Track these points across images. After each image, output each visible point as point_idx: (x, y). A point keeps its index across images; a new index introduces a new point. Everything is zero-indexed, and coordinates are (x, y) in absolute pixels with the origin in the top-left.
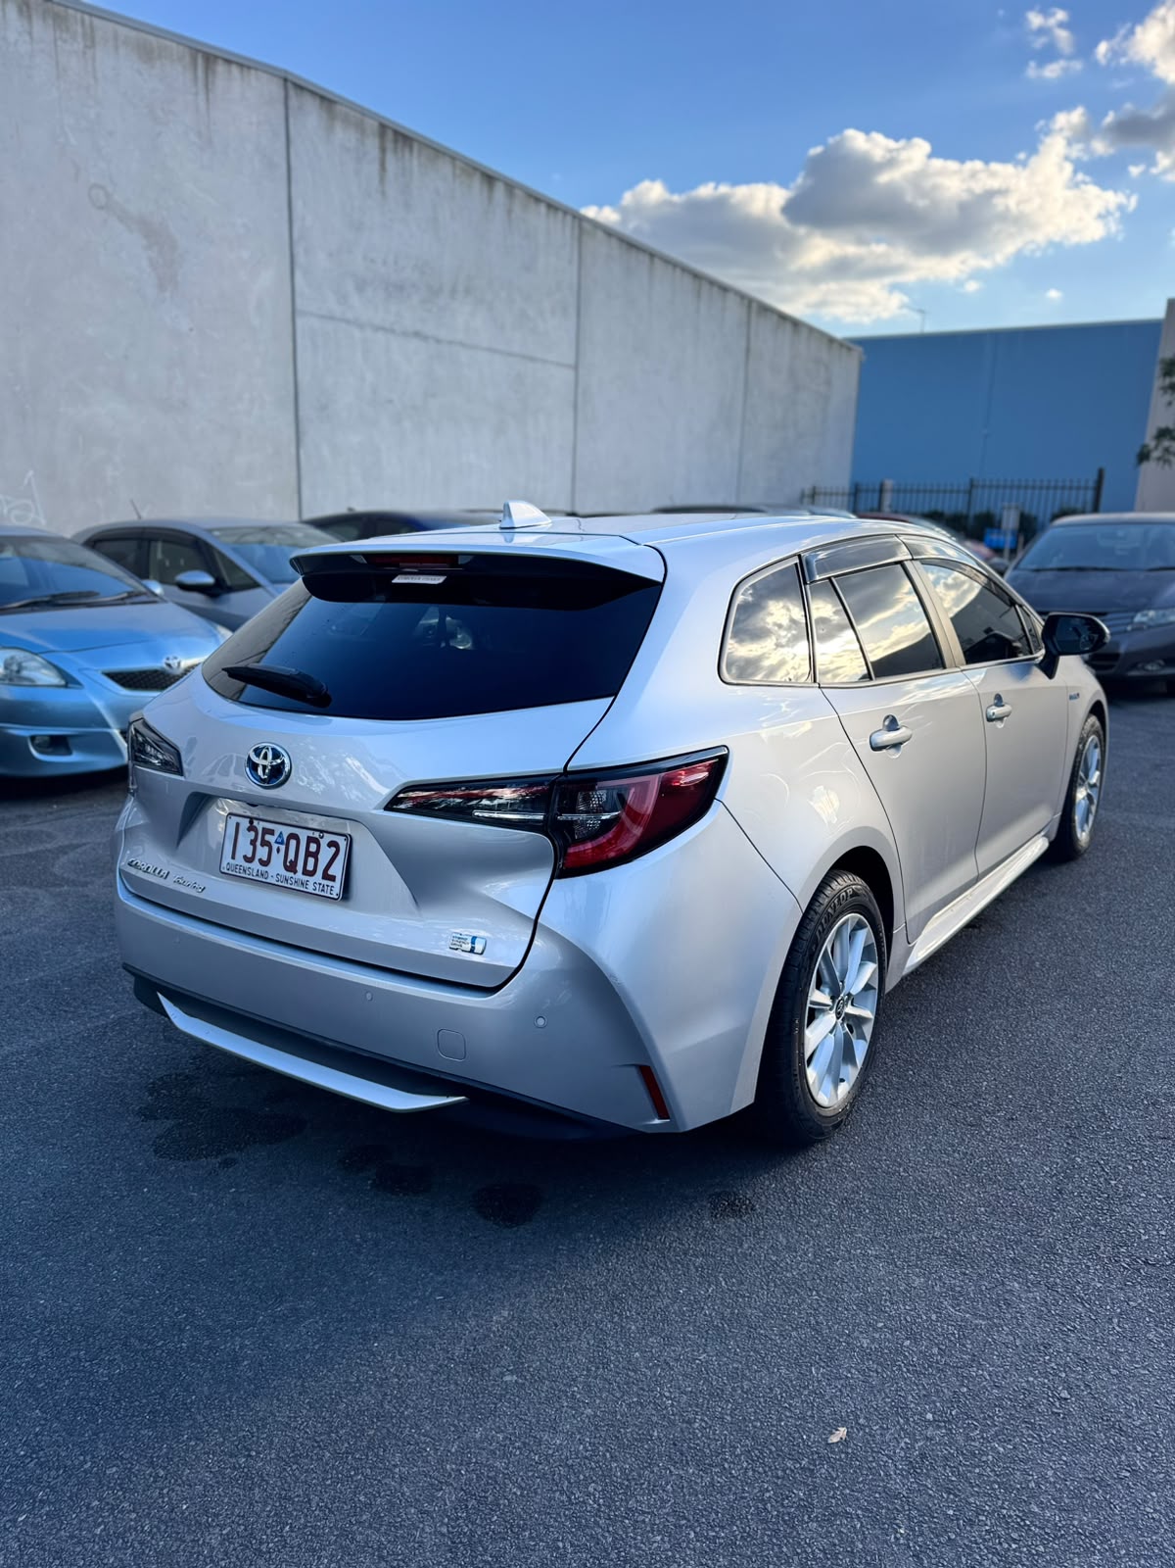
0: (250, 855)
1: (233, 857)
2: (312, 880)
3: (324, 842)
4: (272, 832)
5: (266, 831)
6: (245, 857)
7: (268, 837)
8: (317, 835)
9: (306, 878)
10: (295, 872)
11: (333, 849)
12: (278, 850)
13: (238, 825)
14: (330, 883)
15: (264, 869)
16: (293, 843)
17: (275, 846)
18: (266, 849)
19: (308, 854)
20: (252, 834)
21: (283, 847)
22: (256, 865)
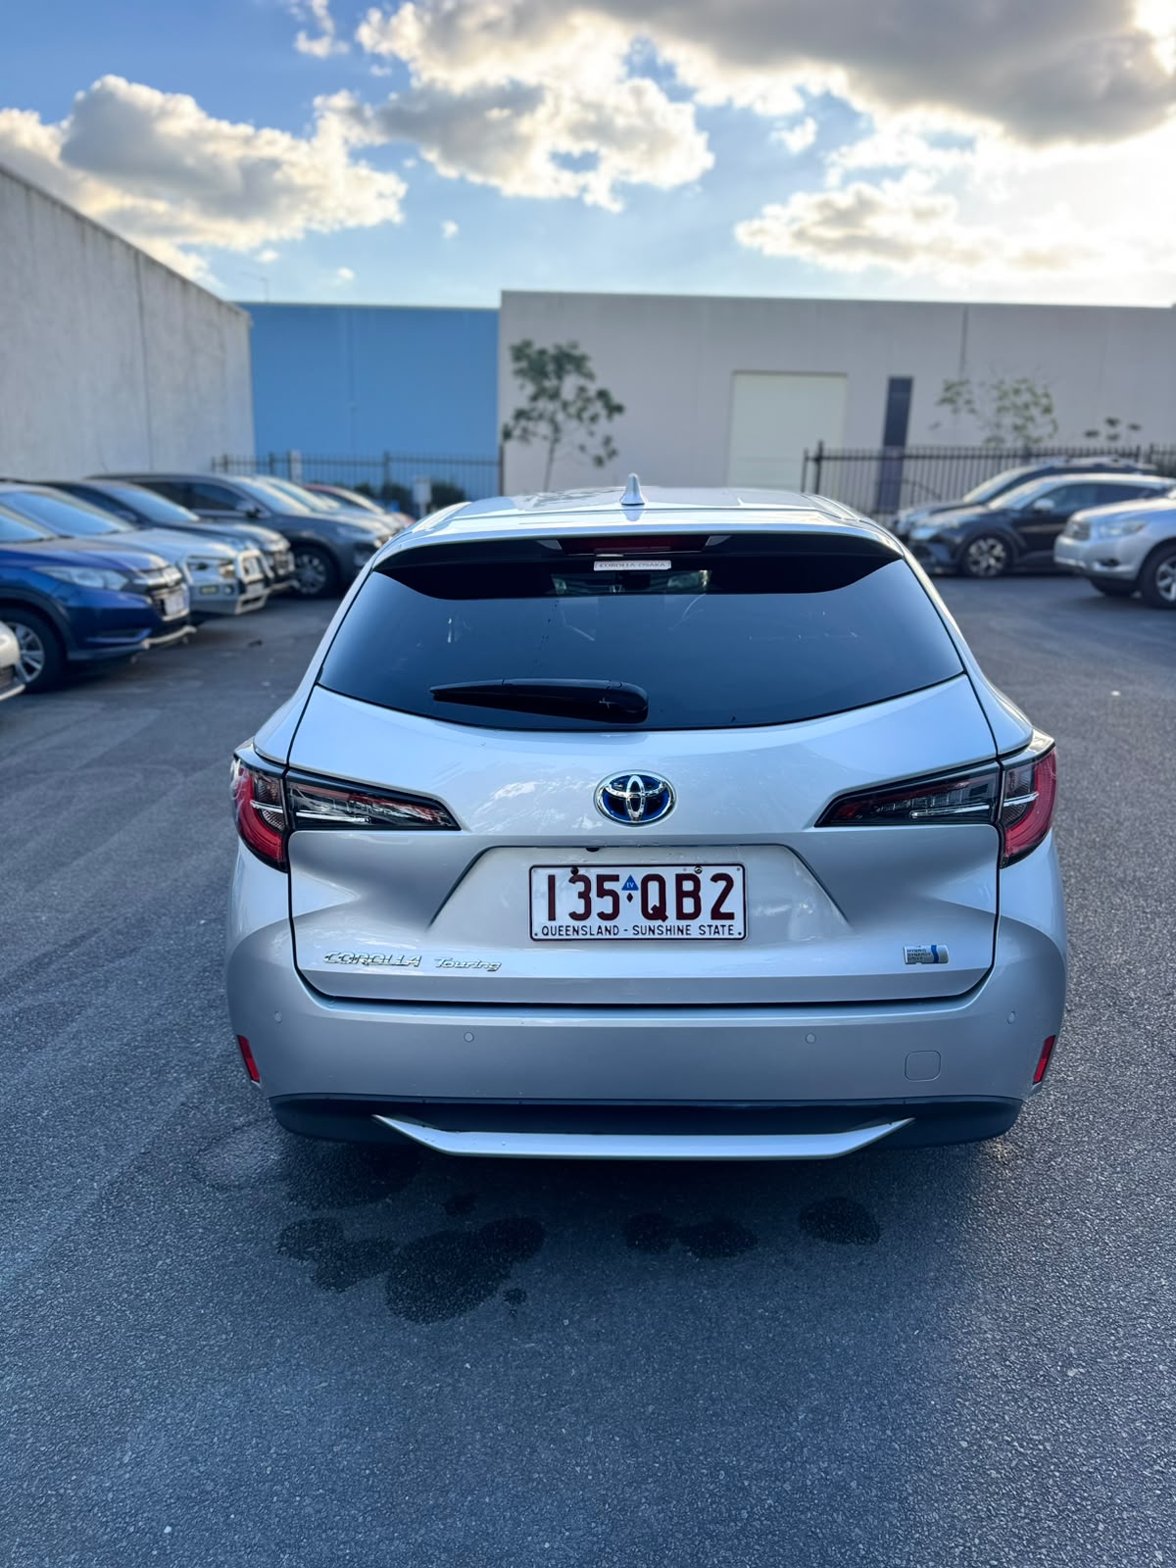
0: (581, 910)
1: (552, 917)
2: (694, 924)
3: (705, 876)
4: (616, 878)
5: (601, 879)
6: (574, 916)
7: (608, 885)
8: (691, 870)
9: (683, 923)
10: (664, 918)
11: (722, 884)
12: (630, 898)
13: (552, 880)
14: (727, 922)
15: (609, 924)
16: (653, 887)
17: (623, 895)
18: (609, 899)
19: (681, 894)
20: (580, 886)
21: (637, 895)
22: (594, 921)
